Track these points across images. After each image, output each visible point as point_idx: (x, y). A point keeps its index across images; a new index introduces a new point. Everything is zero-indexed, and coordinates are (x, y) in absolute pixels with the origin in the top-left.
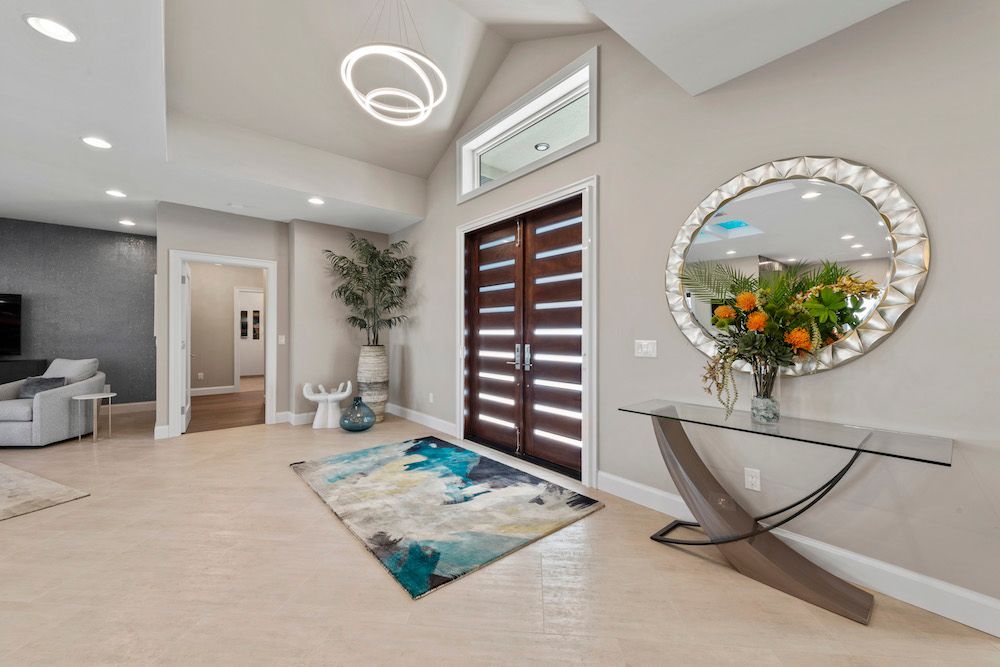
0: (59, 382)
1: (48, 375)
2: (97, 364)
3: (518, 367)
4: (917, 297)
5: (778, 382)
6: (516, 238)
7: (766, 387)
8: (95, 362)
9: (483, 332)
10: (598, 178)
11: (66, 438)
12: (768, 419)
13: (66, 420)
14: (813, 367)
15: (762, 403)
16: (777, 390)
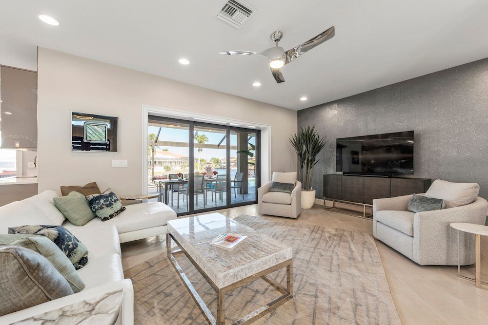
0: (437, 203)
1: (429, 194)
2: (478, 190)
8: (476, 187)
11: (445, 264)
13: (444, 245)
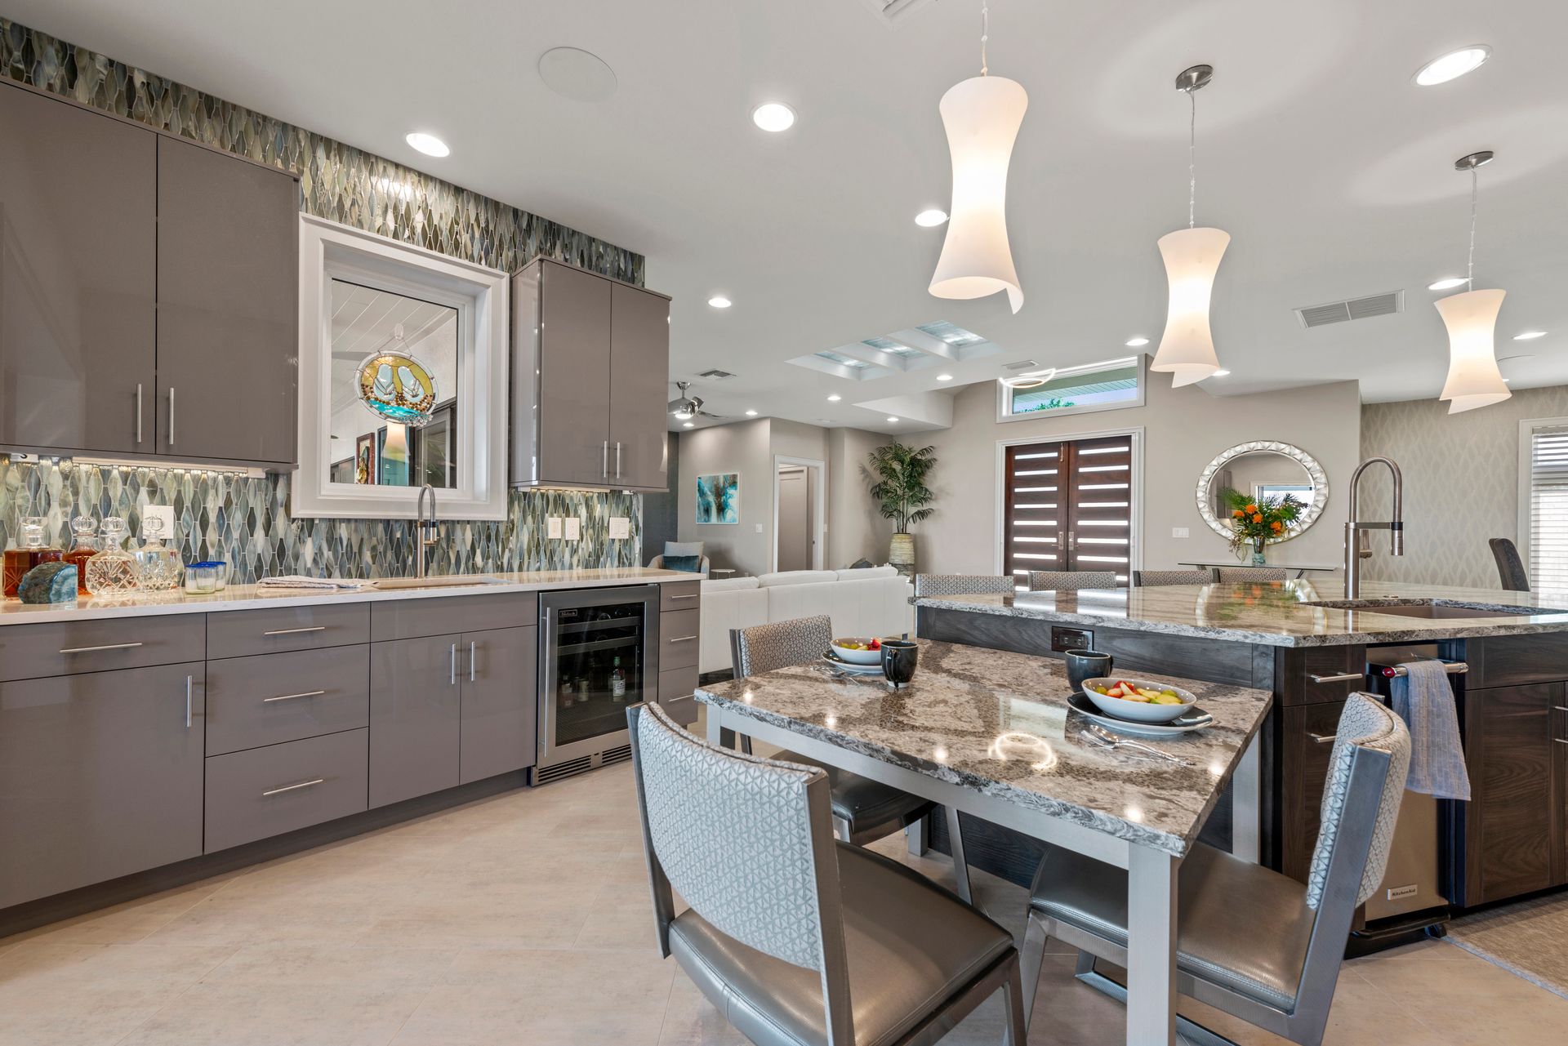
3: (1061, 548)
4: (1323, 509)
5: (1265, 547)
6: (1060, 455)
7: (1260, 549)
9: (1017, 523)
10: (1145, 428)
12: (1261, 563)
14: (1280, 540)
15: (1257, 556)
16: (1265, 551)
